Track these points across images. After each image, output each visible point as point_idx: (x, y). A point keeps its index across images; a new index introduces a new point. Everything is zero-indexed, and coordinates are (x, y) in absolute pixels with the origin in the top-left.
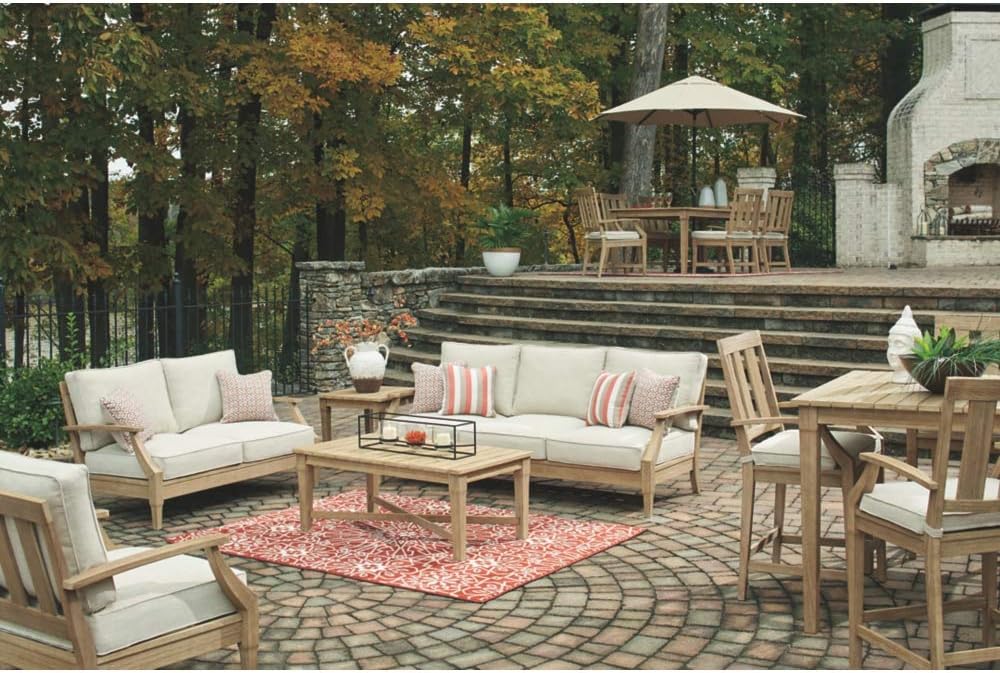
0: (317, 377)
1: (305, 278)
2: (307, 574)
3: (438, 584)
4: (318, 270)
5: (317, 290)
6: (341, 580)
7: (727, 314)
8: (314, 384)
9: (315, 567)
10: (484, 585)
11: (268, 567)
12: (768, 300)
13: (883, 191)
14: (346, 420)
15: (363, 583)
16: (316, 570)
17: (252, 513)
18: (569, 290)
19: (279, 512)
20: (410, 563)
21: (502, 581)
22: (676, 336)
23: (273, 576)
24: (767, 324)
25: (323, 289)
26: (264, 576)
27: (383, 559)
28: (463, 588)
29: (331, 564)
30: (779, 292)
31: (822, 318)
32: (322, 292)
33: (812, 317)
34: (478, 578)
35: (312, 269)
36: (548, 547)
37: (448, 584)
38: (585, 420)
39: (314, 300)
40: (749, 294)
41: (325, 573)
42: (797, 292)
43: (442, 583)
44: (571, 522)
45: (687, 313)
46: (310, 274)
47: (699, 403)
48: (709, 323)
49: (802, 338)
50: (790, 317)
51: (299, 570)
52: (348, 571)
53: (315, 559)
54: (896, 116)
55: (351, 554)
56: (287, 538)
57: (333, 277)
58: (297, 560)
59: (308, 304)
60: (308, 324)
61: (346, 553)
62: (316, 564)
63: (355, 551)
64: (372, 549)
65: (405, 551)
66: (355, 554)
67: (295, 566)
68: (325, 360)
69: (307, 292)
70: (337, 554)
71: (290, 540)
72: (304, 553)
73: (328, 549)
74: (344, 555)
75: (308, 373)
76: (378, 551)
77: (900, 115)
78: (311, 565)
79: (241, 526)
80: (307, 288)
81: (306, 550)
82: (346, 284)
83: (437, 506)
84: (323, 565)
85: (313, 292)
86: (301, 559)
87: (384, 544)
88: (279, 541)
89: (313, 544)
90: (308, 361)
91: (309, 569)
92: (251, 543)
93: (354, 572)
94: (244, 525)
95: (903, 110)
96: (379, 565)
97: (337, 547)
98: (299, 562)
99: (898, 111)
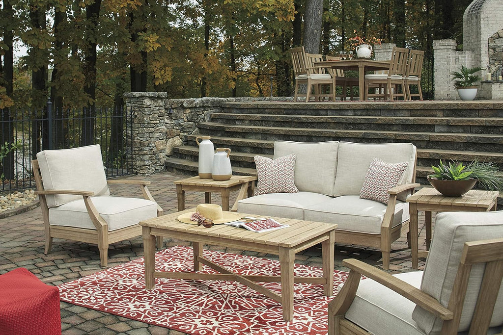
0: (138, 164)
1: (130, 102)
4: (138, 98)
5: (137, 109)
7: (408, 123)
8: (135, 169)
9: (159, 323)
11: (120, 321)
12: (434, 113)
13: (463, 55)
14: (159, 192)
22: (375, 137)
24: (437, 129)
25: (141, 110)
27: (216, 314)
29: (172, 319)
30: (442, 108)
32: (141, 112)
35: (134, 97)
39: (136, 116)
40: (421, 109)
42: (456, 108)
46: (133, 100)
48: (395, 128)
49: (467, 137)
51: (147, 326)
52: (188, 327)
53: (158, 313)
54: (469, 12)
55: (187, 308)
56: (132, 291)
57: (147, 102)
58: (144, 315)
59: (132, 119)
60: (132, 131)
61: (183, 307)
62: (160, 320)
63: (189, 305)
64: (203, 303)
65: (231, 305)
66: (190, 308)
67: (142, 321)
68: (143, 154)
69: (131, 112)
70: (175, 308)
71: (135, 293)
72: (148, 307)
73: (167, 303)
74: (181, 310)
75: (132, 162)
76: (208, 305)
77: (472, 11)
78: (156, 321)
79: (95, 279)
80: (131, 109)
81: (150, 304)
82: (156, 106)
83: (242, 260)
84: (166, 321)
85: (135, 111)
86: (146, 314)
87: (212, 298)
88: (126, 294)
89: (154, 298)
90: (132, 155)
91: (154, 324)
92: (104, 296)
93: (194, 329)
94: (97, 278)
95: (474, 8)
96: (213, 320)
97: (175, 301)
98: (145, 317)
99: (470, 9)
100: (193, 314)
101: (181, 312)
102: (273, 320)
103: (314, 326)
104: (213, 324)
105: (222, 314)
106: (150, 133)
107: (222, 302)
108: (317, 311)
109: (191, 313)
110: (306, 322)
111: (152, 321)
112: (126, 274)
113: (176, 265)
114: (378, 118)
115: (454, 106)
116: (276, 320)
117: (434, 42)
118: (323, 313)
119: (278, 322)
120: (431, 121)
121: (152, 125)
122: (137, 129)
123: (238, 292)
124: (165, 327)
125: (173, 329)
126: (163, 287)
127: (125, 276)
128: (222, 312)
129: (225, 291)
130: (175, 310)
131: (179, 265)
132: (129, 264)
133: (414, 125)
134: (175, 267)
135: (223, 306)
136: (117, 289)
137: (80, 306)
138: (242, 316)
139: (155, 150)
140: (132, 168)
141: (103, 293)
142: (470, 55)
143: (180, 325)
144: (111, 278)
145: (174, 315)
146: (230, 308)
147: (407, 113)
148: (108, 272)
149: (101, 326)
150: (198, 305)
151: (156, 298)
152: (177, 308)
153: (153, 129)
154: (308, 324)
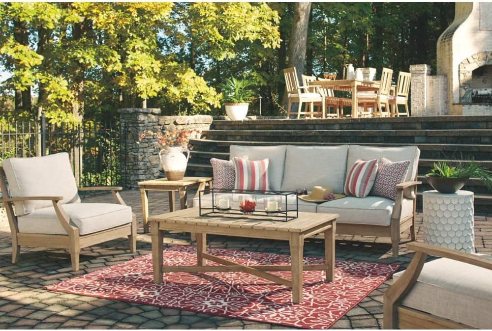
0: (131, 179)
1: (123, 118)
2: (166, 312)
3: (278, 316)
4: (132, 114)
5: (130, 125)
6: (195, 315)
7: (391, 135)
8: (130, 184)
9: (171, 305)
10: (315, 315)
11: (131, 306)
12: (413, 125)
13: (437, 79)
15: (215, 318)
16: (173, 308)
17: (107, 263)
18: (284, 125)
19: (126, 263)
20: (245, 299)
21: (327, 310)
23: (137, 315)
25: (135, 125)
26: (130, 315)
27: (223, 296)
28: (301, 318)
29: (183, 302)
31: (452, 135)
32: (135, 127)
33: (446, 134)
34: (306, 309)
35: (128, 113)
36: (342, 281)
37: (288, 316)
38: (343, 194)
39: (130, 132)
40: (401, 123)
41: (180, 310)
43: (281, 315)
44: (344, 263)
45: (364, 135)
46: (127, 116)
47: (415, 180)
49: (443, 146)
50: (431, 135)
51: (158, 309)
52: (199, 307)
53: (168, 298)
54: (442, 40)
55: (195, 293)
56: (139, 282)
57: (142, 118)
58: (154, 300)
59: (125, 134)
60: (125, 146)
61: (191, 292)
62: (171, 303)
63: (197, 290)
64: (210, 289)
65: (236, 289)
66: (198, 293)
67: (153, 305)
68: (137, 168)
69: (125, 127)
70: (183, 293)
71: (142, 284)
72: (157, 294)
73: (175, 290)
74: (190, 295)
75: (126, 177)
76: (215, 290)
77: (445, 39)
78: (167, 304)
79: (100, 274)
80: (125, 125)
81: (158, 292)
82: (149, 122)
83: (241, 255)
84: (177, 303)
85: (129, 127)
86: (157, 299)
87: (217, 284)
88: (134, 284)
89: (162, 286)
90: (126, 170)
91: (166, 307)
92: (113, 287)
93: (205, 309)
94: (102, 274)
95: (446, 36)
96: (222, 301)
97: (182, 288)
98: (156, 301)
99: (443, 37)
100: (202, 297)
101: (190, 296)
102: (278, 299)
103: (315, 301)
104: (222, 304)
105: (229, 296)
106: (143, 148)
107: (228, 287)
108: (316, 290)
109: (200, 297)
110: (307, 299)
111: (164, 304)
112: (131, 270)
113: (178, 261)
114: (362, 131)
115: (431, 119)
116: (280, 298)
117: (411, 66)
118: (322, 291)
119: (282, 300)
120: (411, 132)
121: (146, 140)
122: (131, 145)
123: (242, 279)
124: (177, 308)
125: (185, 309)
126: (169, 278)
127: (129, 271)
128: (229, 294)
129: (229, 279)
130: (184, 295)
131: (181, 261)
132: (132, 261)
133: (395, 136)
134: (178, 262)
135: (229, 290)
136: (124, 281)
137: (91, 296)
138: (248, 297)
139: (148, 164)
140: (126, 183)
141: (111, 285)
142: (443, 80)
143: (191, 306)
144: (116, 273)
145: (183, 299)
146: (236, 292)
147: (388, 126)
148: (112, 269)
149: (113, 311)
150: (206, 290)
151: (164, 287)
152: (186, 294)
153: (147, 144)
154: (310, 300)
